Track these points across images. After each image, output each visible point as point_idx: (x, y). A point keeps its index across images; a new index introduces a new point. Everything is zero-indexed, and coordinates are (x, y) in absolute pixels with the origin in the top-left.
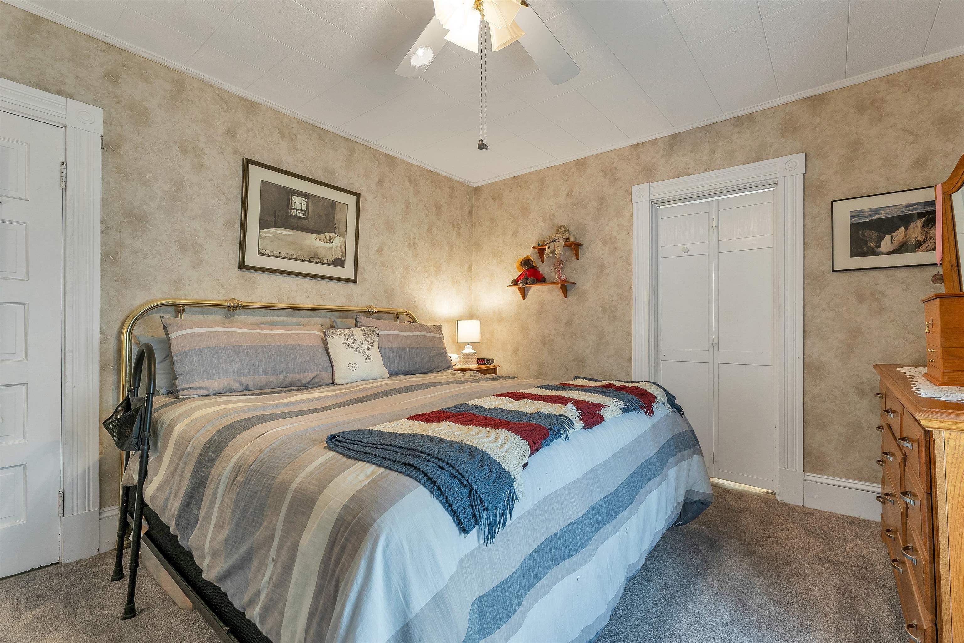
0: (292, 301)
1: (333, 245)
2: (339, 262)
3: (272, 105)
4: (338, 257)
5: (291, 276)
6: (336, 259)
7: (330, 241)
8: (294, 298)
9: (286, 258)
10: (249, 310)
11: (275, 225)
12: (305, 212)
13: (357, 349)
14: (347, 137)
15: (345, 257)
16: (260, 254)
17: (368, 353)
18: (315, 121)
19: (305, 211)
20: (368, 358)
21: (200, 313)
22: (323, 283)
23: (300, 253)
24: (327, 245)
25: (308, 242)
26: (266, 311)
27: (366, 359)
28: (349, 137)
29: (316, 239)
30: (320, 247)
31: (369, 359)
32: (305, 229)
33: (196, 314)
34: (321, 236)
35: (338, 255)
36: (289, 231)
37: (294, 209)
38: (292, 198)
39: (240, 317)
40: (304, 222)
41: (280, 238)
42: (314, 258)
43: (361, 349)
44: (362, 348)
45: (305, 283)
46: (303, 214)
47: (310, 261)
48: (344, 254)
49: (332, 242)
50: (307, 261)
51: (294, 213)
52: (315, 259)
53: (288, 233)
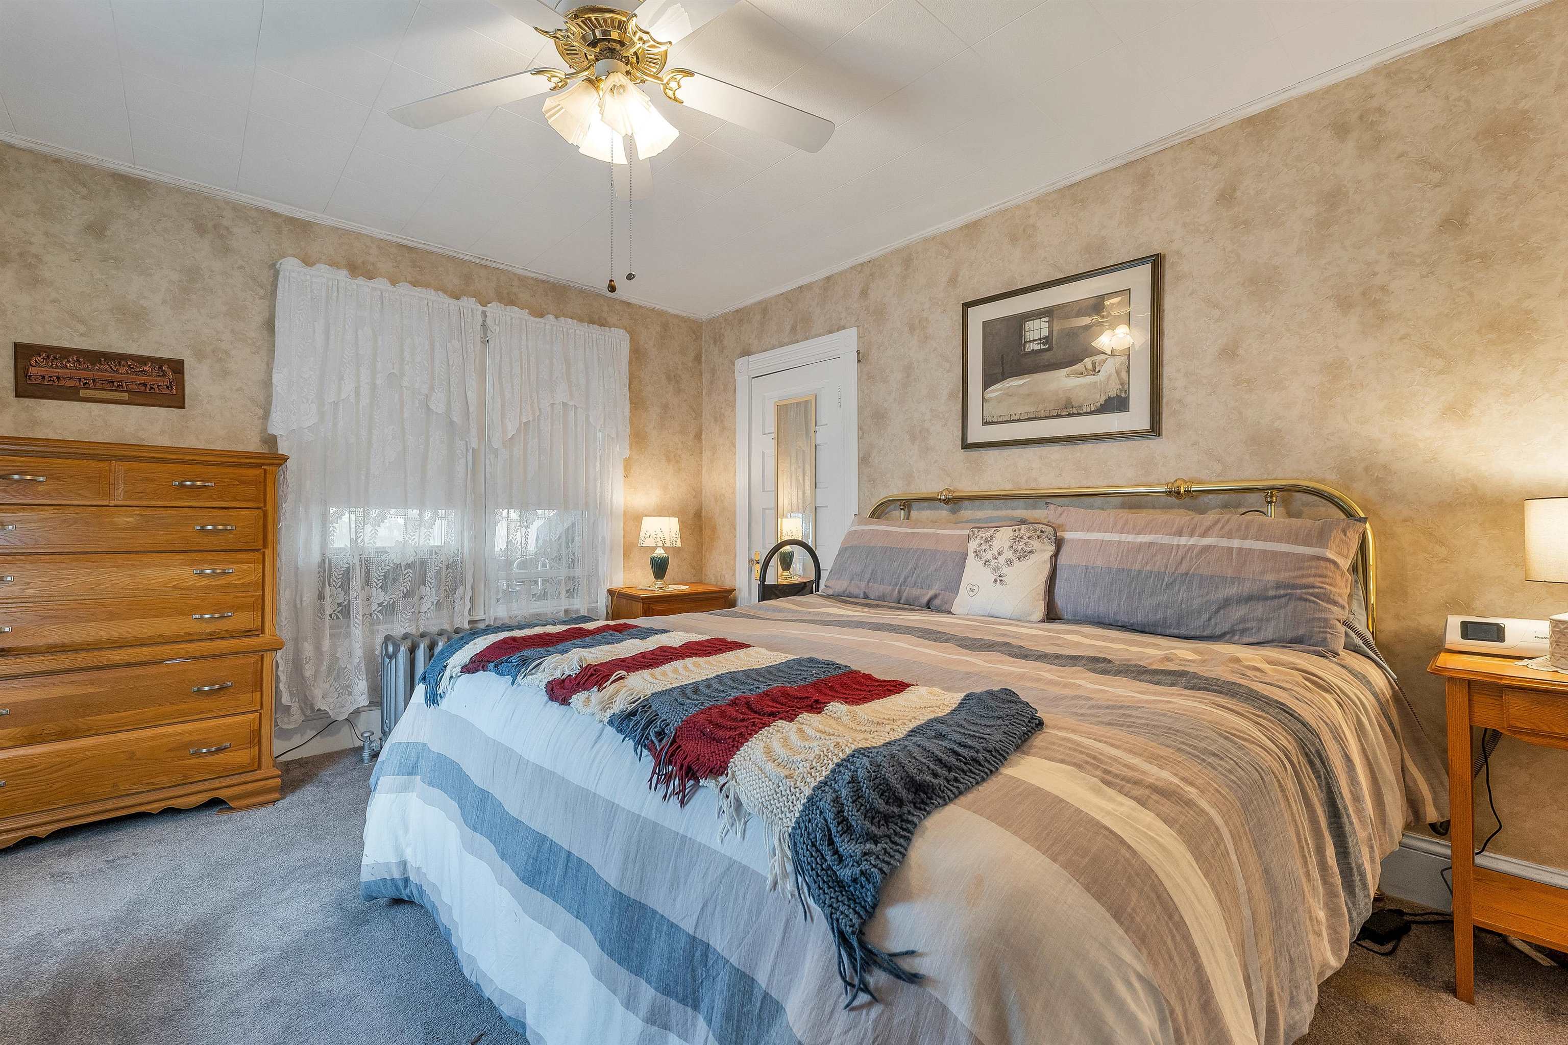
0: (1033, 485)
1: (1101, 376)
2: (1117, 404)
3: (997, 208)
4: (1113, 394)
5: (1032, 446)
6: (1109, 400)
7: (1095, 371)
8: (1035, 480)
9: (1019, 420)
10: (977, 503)
11: (1004, 377)
12: (1047, 340)
13: (987, 562)
14: (1130, 160)
15: (1127, 392)
16: (986, 423)
17: (1005, 570)
18: (1060, 181)
19: (1046, 338)
20: (999, 579)
21: (930, 508)
22: (1087, 447)
23: (1041, 407)
24: (1090, 379)
25: (1053, 386)
26: (998, 502)
27: (996, 580)
28: (1132, 158)
29: (1068, 376)
30: (1076, 387)
31: (1001, 580)
32: (1048, 365)
33: (924, 510)
34: (1078, 367)
35: (1113, 390)
36: (1023, 379)
37: (1030, 342)
38: (1026, 325)
39: (967, 513)
40: (1047, 355)
41: (1010, 394)
42: (1066, 408)
43: (994, 561)
44: (996, 561)
45: (1055, 452)
46: (1043, 343)
47: (1059, 416)
48: (1125, 387)
49: (1099, 371)
50: (1053, 416)
51: (1030, 347)
52: (1068, 409)
53: (1021, 382)
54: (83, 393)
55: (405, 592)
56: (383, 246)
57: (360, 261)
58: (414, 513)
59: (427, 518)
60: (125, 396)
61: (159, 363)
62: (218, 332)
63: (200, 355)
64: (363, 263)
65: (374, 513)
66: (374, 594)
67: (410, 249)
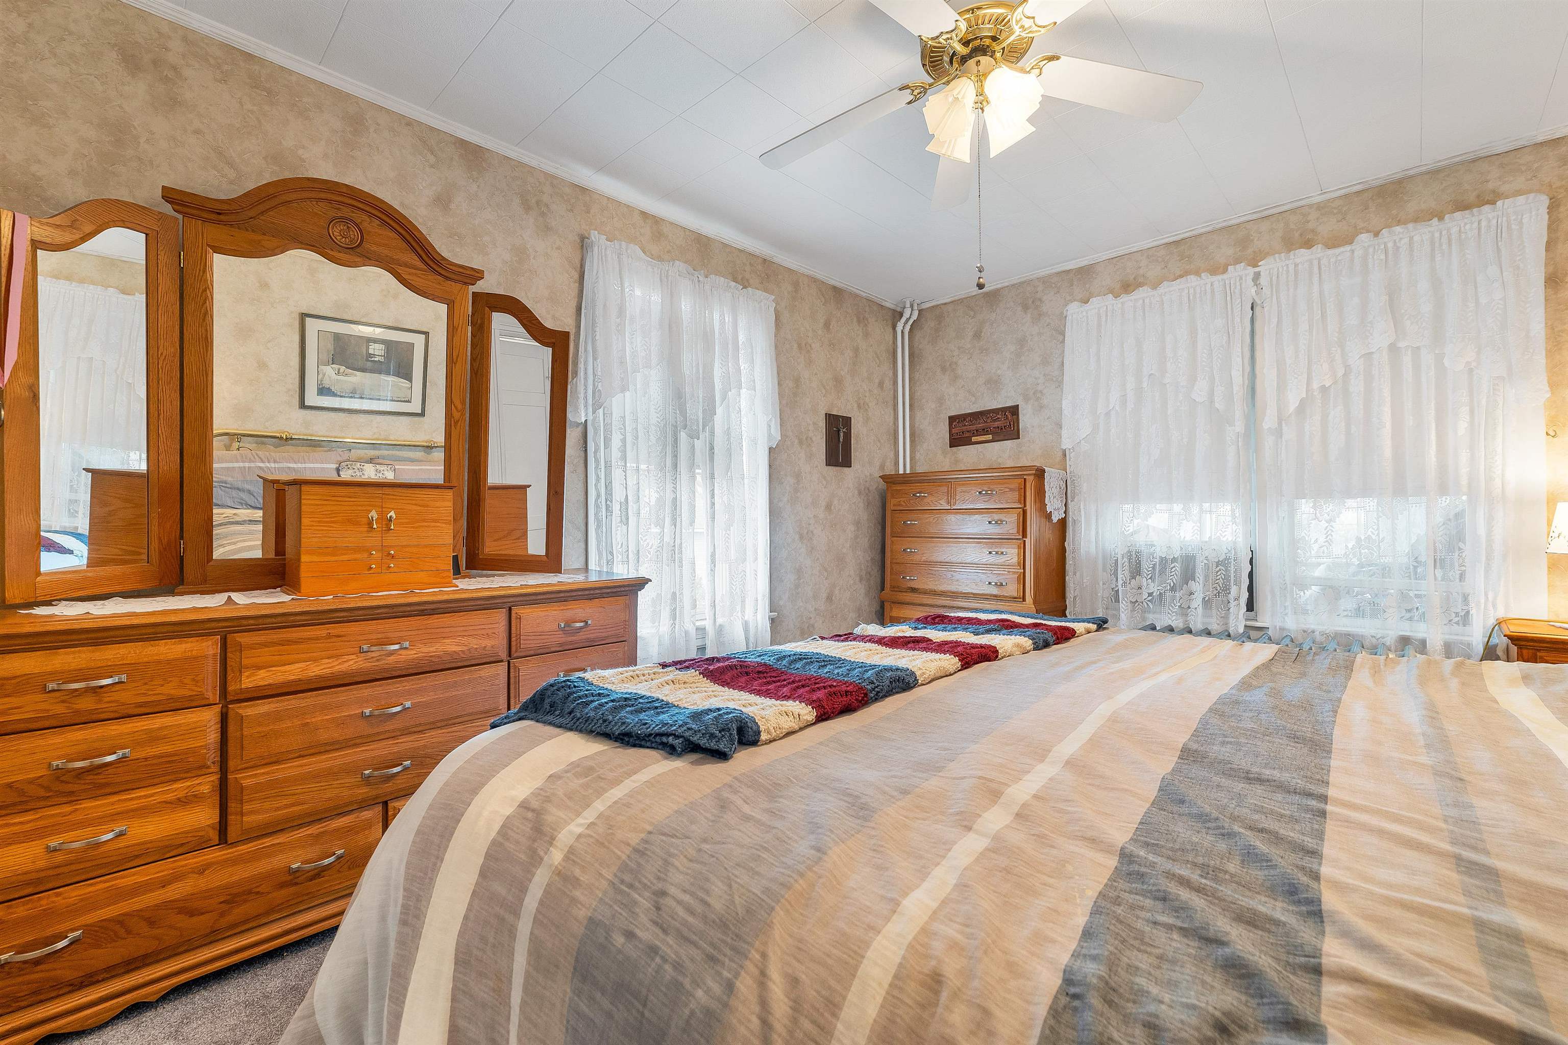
54: (974, 439)
55: (1172, 585)
56: (1149, 253)
57: (1132, 278)
58: (1177, 508)
59: (1195, 512)
60: (990, 437)
61: (1004, 410)
62: (1036, 378)
63: (1027, 399)
64: (1135, 279)
65: (1143, 509)
66: (1145, 584)
67: (1176, 243)
